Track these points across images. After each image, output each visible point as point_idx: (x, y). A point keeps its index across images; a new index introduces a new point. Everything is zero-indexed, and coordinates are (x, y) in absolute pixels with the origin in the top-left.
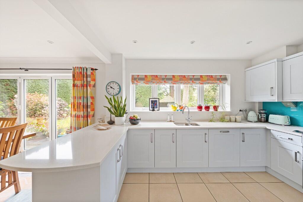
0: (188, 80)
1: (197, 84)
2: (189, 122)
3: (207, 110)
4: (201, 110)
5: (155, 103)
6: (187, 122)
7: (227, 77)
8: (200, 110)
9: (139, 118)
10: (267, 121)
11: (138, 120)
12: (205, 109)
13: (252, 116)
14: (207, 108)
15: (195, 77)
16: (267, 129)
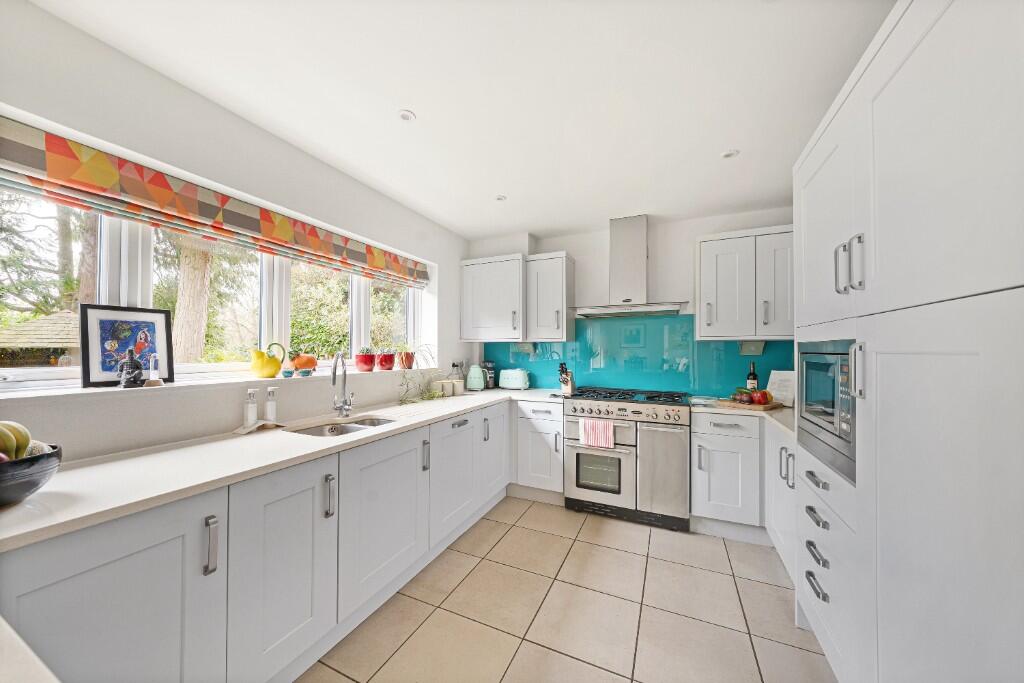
0: (328, 252)
1: (356, 272)
2: (347, 416)
3: (388, 366)
4: (371, 370)
5: (141, 335)
6: (340, 420)
7: (428, 270)
8: (366, 367)
9: (39, 445)
10: (496, 385)
11: (34, 460)
12: (382, 365)
13: (476, 375)
14: (388, 360)
15: (350, 246)
16: (511, 402)
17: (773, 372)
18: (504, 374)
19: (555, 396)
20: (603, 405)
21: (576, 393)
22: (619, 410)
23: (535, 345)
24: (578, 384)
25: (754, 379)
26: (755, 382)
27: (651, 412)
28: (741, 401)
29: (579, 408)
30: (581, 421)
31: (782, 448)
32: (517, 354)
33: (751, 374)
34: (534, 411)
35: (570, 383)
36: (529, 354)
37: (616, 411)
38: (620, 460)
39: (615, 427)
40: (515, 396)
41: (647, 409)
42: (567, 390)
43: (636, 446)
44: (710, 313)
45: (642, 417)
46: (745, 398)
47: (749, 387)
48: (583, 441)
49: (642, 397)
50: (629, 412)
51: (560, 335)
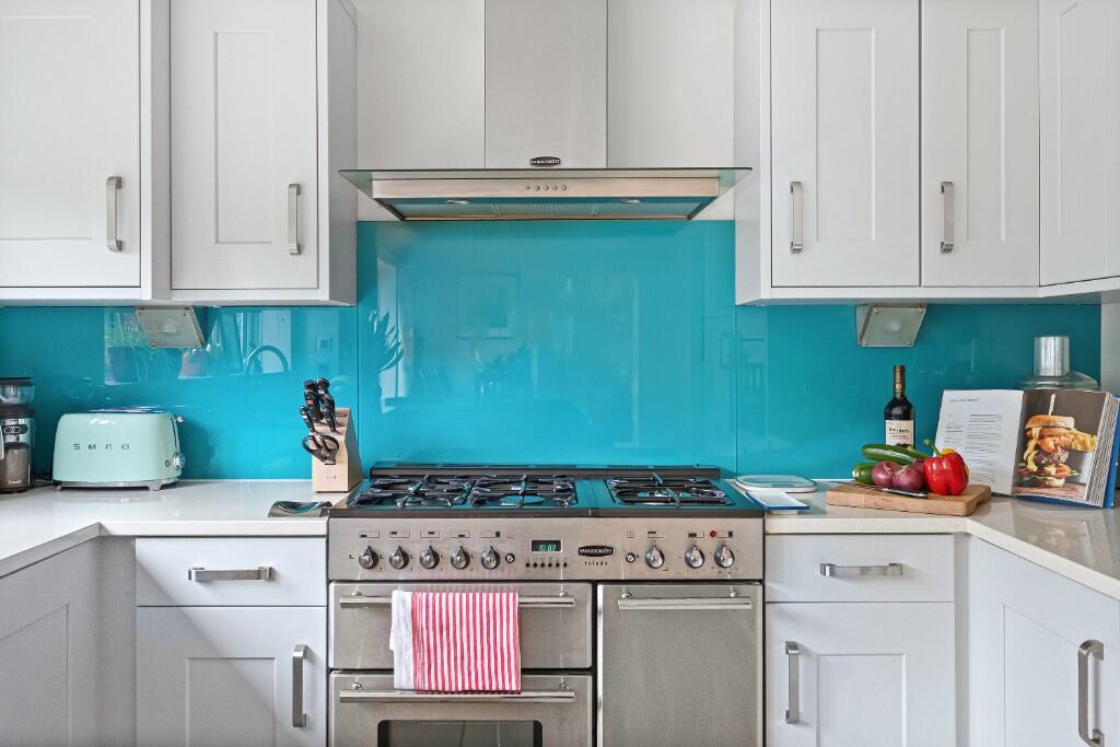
16: (103, 541)
17: (948, 395)
18: (71, 427)
19: (293, 508)
20: (478, 532)
21: (366, 489)
22: (536, 545)
23: (205, 316)
24: (367, 458)
25: (906, 416)
26: (908, 425)
27: (640, 545)
28: (893, 486)
29: (387, 550)
30: (401, 599)
31: (1086, 645)
32: (125, 354)
33: (894, 403)
34: (205, 577)
35: (343, 455)
36: (176, 353)
37: (524, 552)
38: (538, 727)
39: (523, 612)
40: (119, 517)
41: (627, 533)
42: (330, 479)
43: (593, 671)
44: (798, 216)
45: (617, 567)
46: (903, 476)
47: (891, 441)
48: (404, 677)
49: (601, 493)
50: (568, 552)
51: (310, 281)
